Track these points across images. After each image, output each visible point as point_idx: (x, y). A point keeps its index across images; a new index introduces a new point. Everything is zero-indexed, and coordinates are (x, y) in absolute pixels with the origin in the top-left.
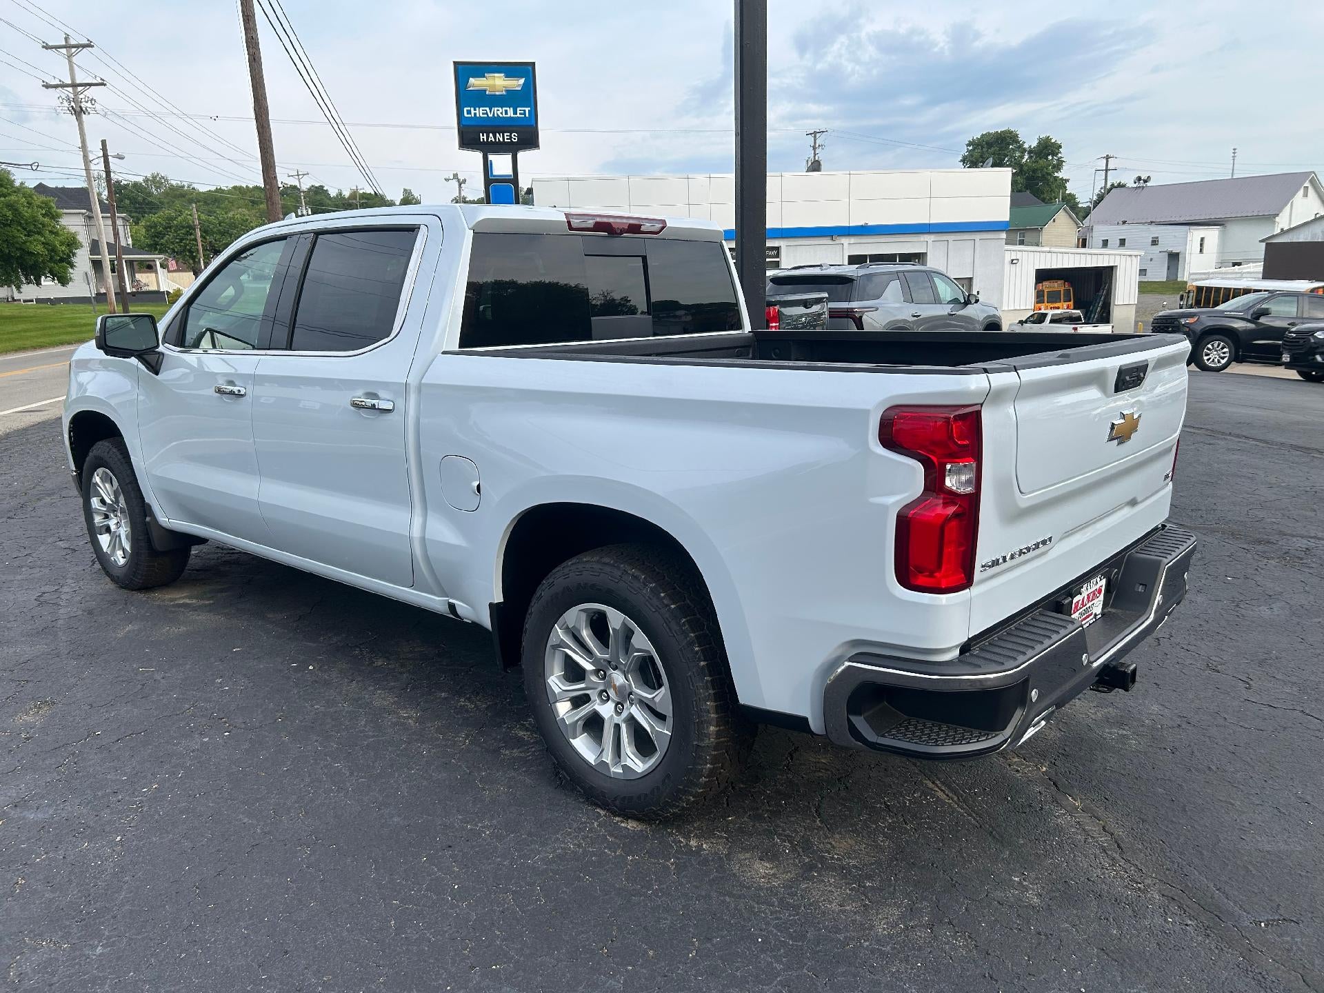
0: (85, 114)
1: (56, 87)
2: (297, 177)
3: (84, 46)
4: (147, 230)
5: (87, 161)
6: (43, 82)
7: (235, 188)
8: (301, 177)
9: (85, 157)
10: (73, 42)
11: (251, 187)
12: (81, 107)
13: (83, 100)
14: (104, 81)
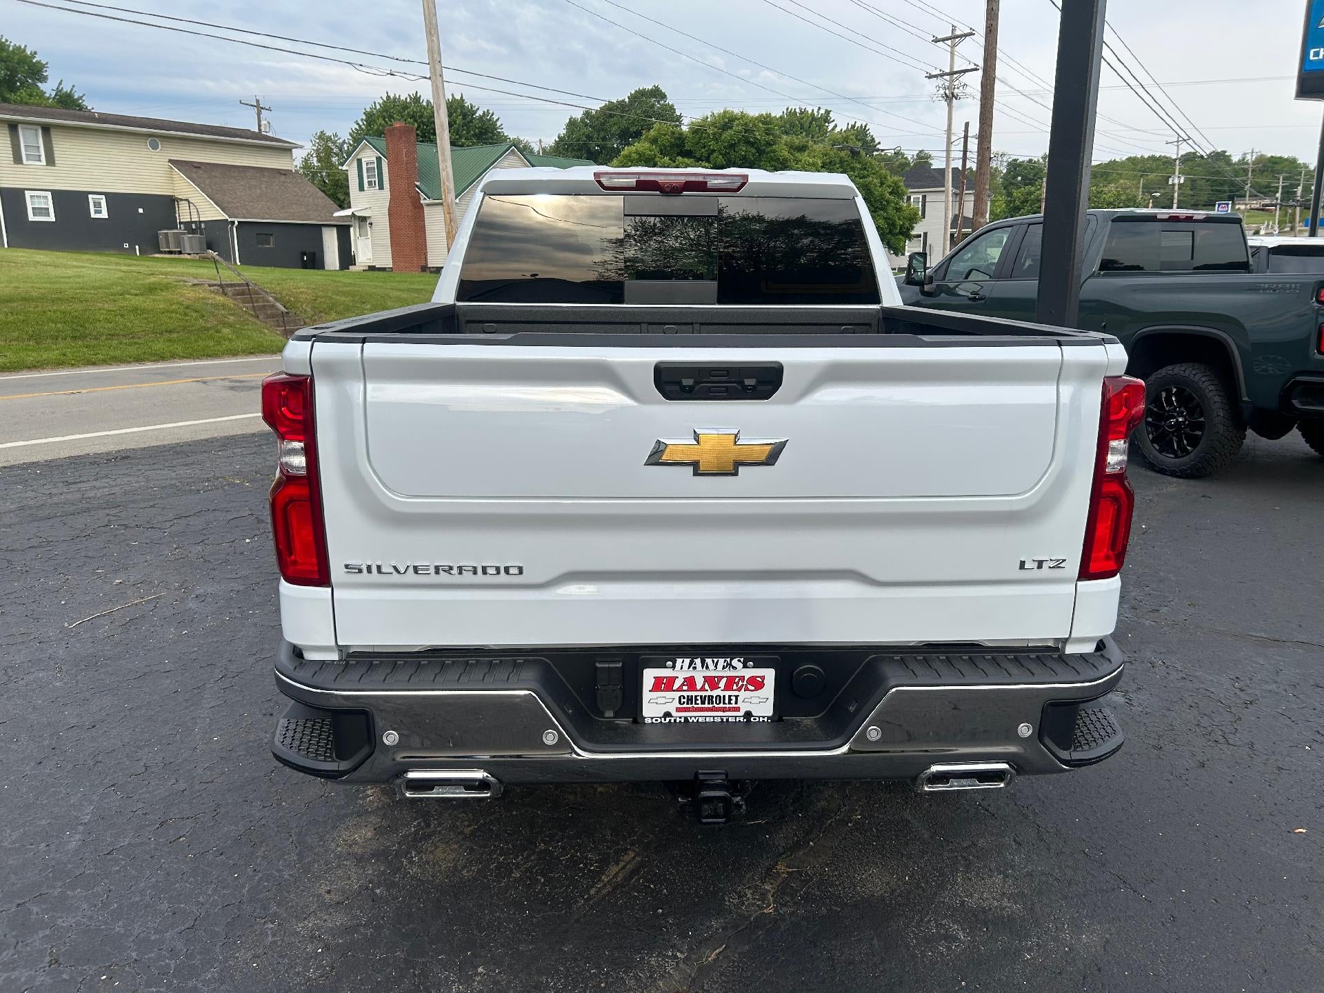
0: (956, 99)
1: (936, 76)
2: (1176, 143)
3: (966, 35)
4: (1007, 206)
5: (949, 143)
6: (927, 73)
7: (1129, 159)
8: (1180, 143)
9: (949, 138)
10: (958, 33)
11: (1146, 157)
12: (952, 93)
13: (956, 87)
14: (978, 66)
